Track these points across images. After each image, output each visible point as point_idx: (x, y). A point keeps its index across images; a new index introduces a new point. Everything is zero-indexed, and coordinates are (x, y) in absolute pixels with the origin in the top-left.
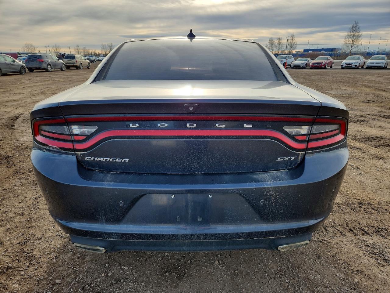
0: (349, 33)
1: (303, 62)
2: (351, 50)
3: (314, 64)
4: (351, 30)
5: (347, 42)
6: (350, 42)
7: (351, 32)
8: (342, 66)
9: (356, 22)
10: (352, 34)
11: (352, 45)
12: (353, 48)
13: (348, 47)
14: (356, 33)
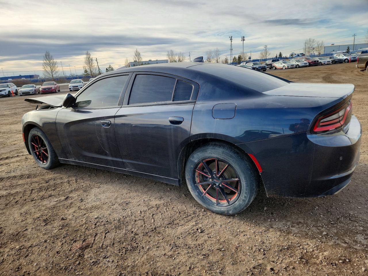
0: (45, 61)
1: (31, 88)
2: (53, 75)
3: (44, 89)
4: (45, 58)
5: (47, 69)
6: (48, 69)
7: (46, 60)
8: (70, 89)
9: (47, 52)
10: (48, 61)
11: (52, 72)
12: (53, 73)
13: (49, 73)
14: (51, 61)
